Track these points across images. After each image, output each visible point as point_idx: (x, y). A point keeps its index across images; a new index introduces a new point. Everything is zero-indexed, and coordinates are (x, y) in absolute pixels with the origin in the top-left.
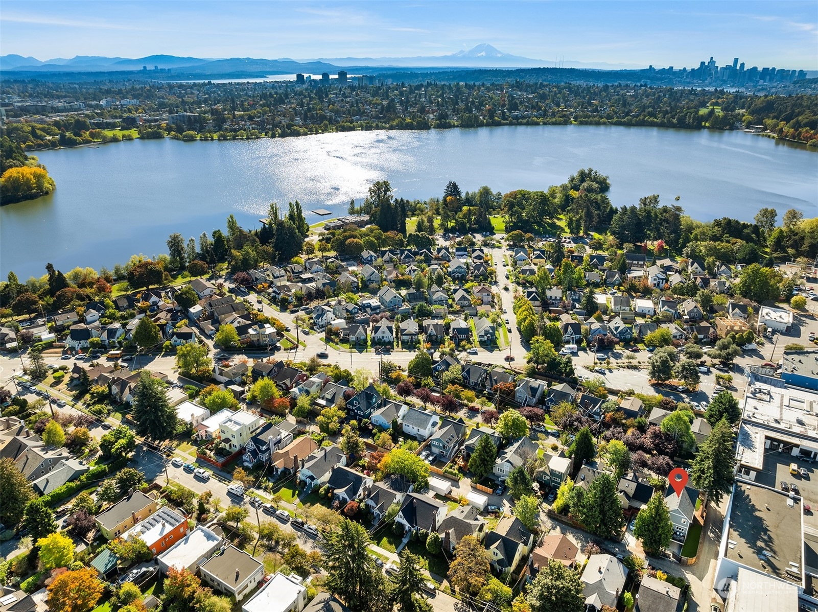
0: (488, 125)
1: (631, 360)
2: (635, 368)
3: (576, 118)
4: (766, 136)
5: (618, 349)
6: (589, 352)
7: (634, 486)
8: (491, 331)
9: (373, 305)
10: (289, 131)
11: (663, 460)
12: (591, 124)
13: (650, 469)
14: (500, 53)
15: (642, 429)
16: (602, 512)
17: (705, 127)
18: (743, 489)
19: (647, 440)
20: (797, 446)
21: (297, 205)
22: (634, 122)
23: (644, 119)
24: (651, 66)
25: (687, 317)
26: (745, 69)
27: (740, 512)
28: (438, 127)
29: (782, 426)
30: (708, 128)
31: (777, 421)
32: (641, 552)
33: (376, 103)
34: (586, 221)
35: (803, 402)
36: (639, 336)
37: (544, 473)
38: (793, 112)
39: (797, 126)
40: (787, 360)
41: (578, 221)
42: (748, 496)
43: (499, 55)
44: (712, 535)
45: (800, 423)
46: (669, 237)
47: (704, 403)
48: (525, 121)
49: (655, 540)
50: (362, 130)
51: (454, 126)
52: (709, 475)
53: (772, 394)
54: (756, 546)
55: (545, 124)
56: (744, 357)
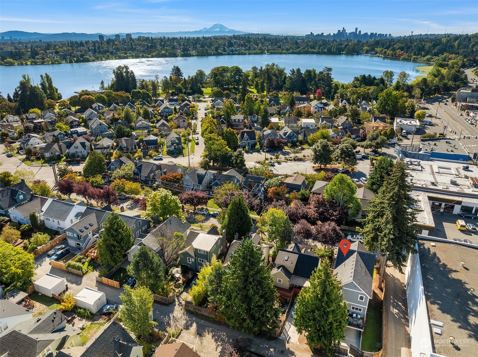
0: (214, 55)
1: (297, 155)
2: (300, 160)
3: (268, 51)
4: (377, 56)
5: (286, 149)
6: (262, 152)
7: (294, 258)
8: (177, 141)
9: (79, 131)
10: (82, 59)
11: (328, 227)
12: (277, 53)
13: (315, 239)
14: (227, 29)
15: (305, 200)
16: (247, 299)
17: (342, 54)
18: (426, 247)
19: (311, 210)
20: (459, 203)
21: (47, 77)
22: (302, 52)
23: (308, 50)
24: (311, 33)
25: (341, 127)
26: (362, 34)
27: (433, 276)
28: (183, 56)
29: (440, 187)
30: (344, 54)
31: (433, 184)
32: (305, 350)
33: (144, 45)
34: (267, 83)
35: (451, 169)
36: (304, 138)
37: (186, 254)
38: (390, 44)
39: (394, 50)
40: (424, 144)
41: (262, 83)
42: (435, 254)
43: (227, 30)
44: (395, 311)
45: (454, 183)
46: (325, 89)
47: (364, 178)
48: (237, 52)
49: (324, 332)
50: (133, 58)
51: (193, 56)
52: (387, 231)
53: (421, 165)
54: (469, 324)
55: (249, 54)
56: (389, 148)
